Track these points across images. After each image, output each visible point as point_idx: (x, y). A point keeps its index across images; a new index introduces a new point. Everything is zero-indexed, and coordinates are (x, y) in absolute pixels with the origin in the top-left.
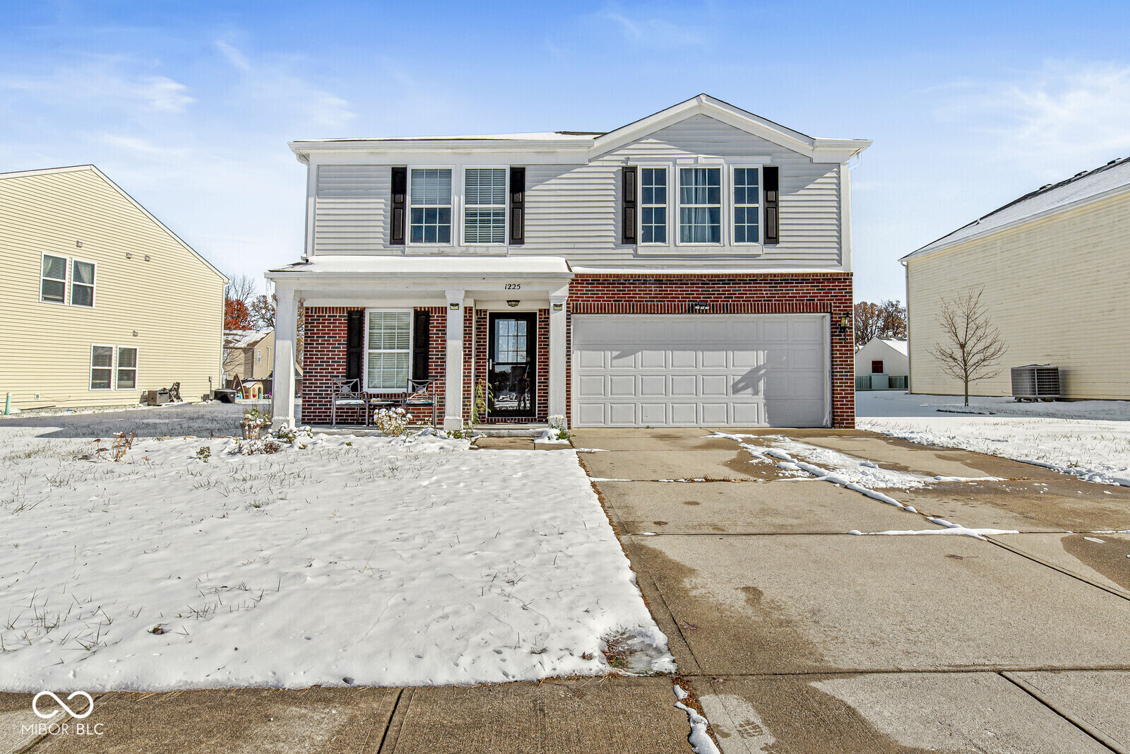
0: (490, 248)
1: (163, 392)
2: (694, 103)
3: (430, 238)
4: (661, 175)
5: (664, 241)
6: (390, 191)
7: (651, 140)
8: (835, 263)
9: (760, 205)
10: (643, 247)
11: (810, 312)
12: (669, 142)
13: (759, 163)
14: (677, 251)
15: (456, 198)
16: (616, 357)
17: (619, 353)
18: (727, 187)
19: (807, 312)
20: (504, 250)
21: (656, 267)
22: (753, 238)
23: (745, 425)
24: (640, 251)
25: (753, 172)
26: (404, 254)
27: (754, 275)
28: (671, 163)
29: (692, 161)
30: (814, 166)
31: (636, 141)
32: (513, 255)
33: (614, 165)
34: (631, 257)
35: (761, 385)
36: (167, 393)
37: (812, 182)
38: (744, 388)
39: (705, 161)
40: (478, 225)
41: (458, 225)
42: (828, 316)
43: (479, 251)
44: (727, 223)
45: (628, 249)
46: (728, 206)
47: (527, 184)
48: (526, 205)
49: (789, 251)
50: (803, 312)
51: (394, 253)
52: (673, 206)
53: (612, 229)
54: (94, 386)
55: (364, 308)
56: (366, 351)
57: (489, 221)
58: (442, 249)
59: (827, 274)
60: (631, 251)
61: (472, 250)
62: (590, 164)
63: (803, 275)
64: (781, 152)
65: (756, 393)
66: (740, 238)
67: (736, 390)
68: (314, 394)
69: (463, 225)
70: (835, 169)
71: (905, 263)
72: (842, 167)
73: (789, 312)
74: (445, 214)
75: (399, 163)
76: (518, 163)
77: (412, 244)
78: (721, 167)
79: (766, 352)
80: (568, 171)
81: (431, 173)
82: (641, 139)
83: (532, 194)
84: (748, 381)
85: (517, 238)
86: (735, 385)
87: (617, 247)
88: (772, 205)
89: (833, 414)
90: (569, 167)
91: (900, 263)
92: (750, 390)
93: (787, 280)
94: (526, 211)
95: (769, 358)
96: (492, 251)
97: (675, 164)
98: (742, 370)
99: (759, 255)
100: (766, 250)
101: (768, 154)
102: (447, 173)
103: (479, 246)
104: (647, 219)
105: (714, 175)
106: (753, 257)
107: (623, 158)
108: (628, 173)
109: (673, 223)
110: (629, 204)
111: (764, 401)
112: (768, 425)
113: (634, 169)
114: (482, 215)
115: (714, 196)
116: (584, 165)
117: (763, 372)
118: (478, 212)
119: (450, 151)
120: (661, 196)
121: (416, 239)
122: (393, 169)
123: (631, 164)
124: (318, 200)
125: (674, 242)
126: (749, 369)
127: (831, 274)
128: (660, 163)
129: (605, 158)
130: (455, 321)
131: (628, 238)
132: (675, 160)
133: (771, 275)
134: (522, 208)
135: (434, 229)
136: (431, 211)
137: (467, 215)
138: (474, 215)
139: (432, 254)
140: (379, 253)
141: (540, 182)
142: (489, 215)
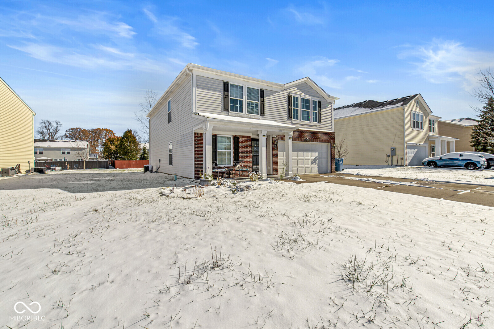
0: (255, 116)
1: (13, 169)
2: (306, 79)
3: (236, 111)
4: (297, 99)
5: (298, 119)
6: (223, 90)
7: (295, 88)
8: (331, 129)
9: (318, 112)
10: (294, 121)
11: (327, 142)
12: (300, 89)
13: (317, 100)
14: (301, 123)
15: (245, 97)
18: (311, 105)
20: (259, 117)
22: (316, 121)
25: (316, 102)
26: (228, 115)
28: (299, 96)
29: (304, 96)
30: (327, 102)
31: (291, 87)
32: (261, 119)
33: (286, 94)
35: (317, 162)
36: (14, 170)
37: (327, 107)
39: (307, 97)
40: (251, 108)
41: (245, 107)
42: (330, 144)
43: (252, 117)
44: (311, 116)
46: (311, 111)
47: (265, 96)
48: (265, 103)
49: (323, 125)
51: (225, 114)
52: (300, 109)
53: (286, 114)
55: (216, 135)
56: (217, 151)
57: (254, 107)
58: (241, 115)
60: (291, 122)
61: (249, 116)
62: (281, 92)
64: (322, 98)
66: (313, 120)
67: (312, 164)
68: (200, 167)
69: (247, 107)
70: (331, 104)
74: (241, 102)
75: (226, 80)
76: (263, 88)
77: (231, 112)
78: (310, 99)
79: (318, 153)
80: (275, 93)
81: (237, 86)
82: (293, 87)
83: (266, 99)
84: (314, 161)
85: (263, 114)
86: (312, 162)
87: (288, 120)
88: (320, 112)
89: (331, 170)
92: (315, 164)
95: (318, 155)
97: (300, 96)
98: (313, 158)
100: (319, 125)
101: (319, 97)
102: (241, 87)
103: (251, 115)
104: (294, 112)
105: (308, 102)
106: (316, 126)
107: (288, 92)
108: (290, 97)
109: (300, 114)
110: (290, 107)
111: (317, 166)
112: (318, 173)
115: (308, 107)
116: (279, 92)
117: (317, 158)
118: (251, 103)
119: (243, 79)
120: (297, 106)
121: (232, 110)
122: (224, 82)
123: (290, 94)
124: (197, 90)
125: (300, 120)
126: (315, 157)
127: (330, 132)
128: (297, 95)
129: (285, 91)
131: (290, 117)
135: (237, 107)
136: (236, 100)
137: (248, 104)
138: (250, 104)
139: (238, 116)
140: (220, 114)
141: (268, 96)
142: (254, 104)
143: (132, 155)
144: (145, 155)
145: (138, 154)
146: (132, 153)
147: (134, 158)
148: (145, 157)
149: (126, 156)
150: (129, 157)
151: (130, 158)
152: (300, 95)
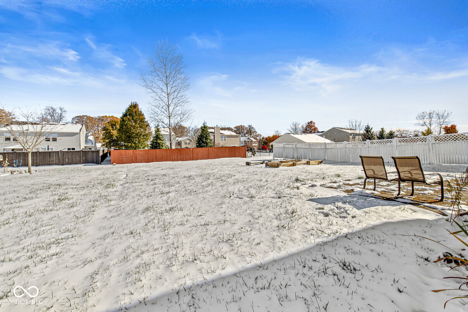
143: (139, 142)
144: (159, 141)
145: (147, 140)
146: (138, 138)
147: (141, 145)
148: (159, 144)
149: (130, 142)
150: (133, 145)
151: (136, 146)
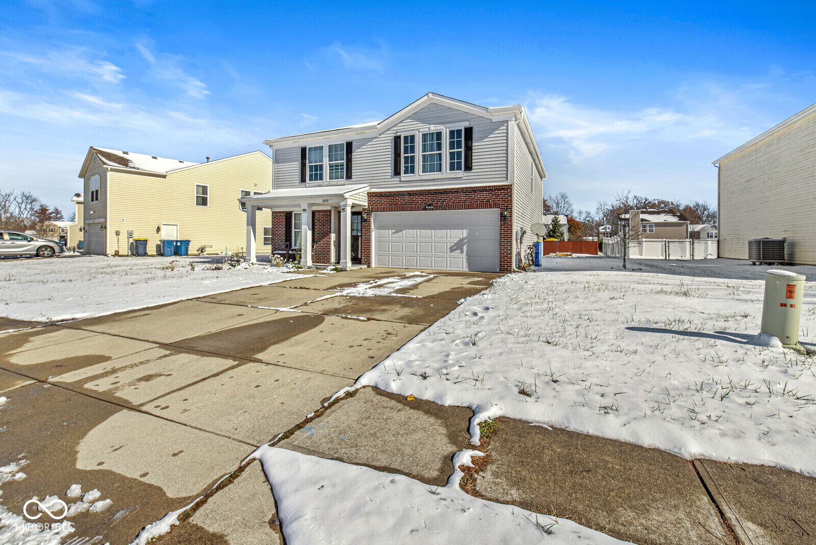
2: (426, 97)
3: (316, 179)
4: (413, 137)
5: (414, 173)
6: (300, 158)
7: (408, 121)
8: (505, 179)
9: (463, 150)
10: (404, 177)
11: (487, 208)
12: (417, 120)
13: (462, 126)
14: (420, 178)
15: (325, 159)
16: (393, 233)
17: (395, 231)
18: (446, 141)
19: (485, 208)
20: (344, 182)
21: (410, 187)
22: (459, 168)
23: (440, 268)
24: (403, 179)
25: (459, 131)
26: (306, 187)
27: (456, 189)
28: (417, 132)
29: (427, 129)
30: (493, 124)
31: (401, 122)
32: (347, 184)
33: (390, 135)
34: (398, 182)
35: (465, 248)
37: (492, 133)
38: (456, 249)
39: (433, 128)
40: (334, 171)
41: (326, 171)
42: (498, 210)
43: (334, 183)
44: (446, 161)
45: (397, 179)
46: (446, 151)
47: (353, 149)
48: (353, 160)
49: (478, 174)
50: (483, 208)
51: (303, 186)
52: (419, 154)
53: (390, 169)
54: (265, 244)
55: (292, 212)
56: (293, 230)
57: (338, 169)
58: (320, 184)
59: (496, 186)
61: (331, 183)
62: (380, 137)
63: (482, 187)
64: (475, 118)
65: (462, 252)
66: (452, 168)
67: (452, 250)
69: (328, 172)
70: (506, 124)
71: (718, 165)
72: (509, 122)
73: (476, 208)
74: (321, 167)
75: (304, 145)
76: (349, 140)
77: (309, 182)
78: (442, 131)
79: (467, 230)
80: (370, 141)
81: (316, 149)
82: (403, 120)
83: (355, 155)
84: (458, 246)
85: (349, 176)
86: (451, 248)
87: (392, 177)
88: (469, 149)
89: (500, 265)
90: (370, 139)
91: (713, 165)
92: (459, 251)
93: (474, 190)
94: (353, 163)
95: (469, 234)
96: (339, 183)
97: (419, 132)
98: (455, 240)
99: (462, 177)
100: (465, 175)
101: (467, 121)
102: (321, 148)
103: (334, 181)
104: (406, 162)
105: (439, 135)
106: (459, 178)
107: (395, 132)
108: (397, 139)
109: (419, 163)
110: (397, 155)
111: (466, 257)
112: (468, 270)
113: (399, 137)
114: (336, 166)
115: (439, 147)
116: (377, 138)
117: (466, 241)
119: (322, 137)
120: (413, 150)
121: (311, 179)
122: (302, 148)
123: (398, 134)
124: (275, 165)
125: (419, 173)
126: (458, 239)
127: (499, 186)
128: (412, 132)
129: (387, 133)
130: (306, 219)
131: (397, 172)
132: (419, 130)
133: (465, 188)
134: (351, 162)
135: (317, 174)
136: (316, 166)
137: (330, 167)
138: (333, 166)
139: (316, 186)
140: (298, 186)
141: (359, 148)
142: (338, 166)
152: (418, 130)
